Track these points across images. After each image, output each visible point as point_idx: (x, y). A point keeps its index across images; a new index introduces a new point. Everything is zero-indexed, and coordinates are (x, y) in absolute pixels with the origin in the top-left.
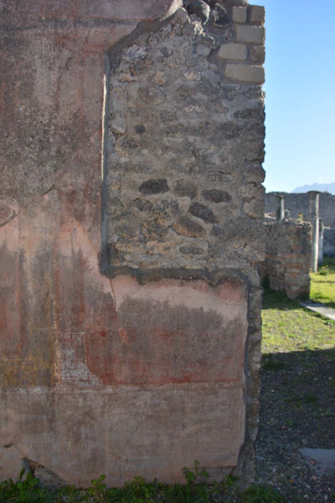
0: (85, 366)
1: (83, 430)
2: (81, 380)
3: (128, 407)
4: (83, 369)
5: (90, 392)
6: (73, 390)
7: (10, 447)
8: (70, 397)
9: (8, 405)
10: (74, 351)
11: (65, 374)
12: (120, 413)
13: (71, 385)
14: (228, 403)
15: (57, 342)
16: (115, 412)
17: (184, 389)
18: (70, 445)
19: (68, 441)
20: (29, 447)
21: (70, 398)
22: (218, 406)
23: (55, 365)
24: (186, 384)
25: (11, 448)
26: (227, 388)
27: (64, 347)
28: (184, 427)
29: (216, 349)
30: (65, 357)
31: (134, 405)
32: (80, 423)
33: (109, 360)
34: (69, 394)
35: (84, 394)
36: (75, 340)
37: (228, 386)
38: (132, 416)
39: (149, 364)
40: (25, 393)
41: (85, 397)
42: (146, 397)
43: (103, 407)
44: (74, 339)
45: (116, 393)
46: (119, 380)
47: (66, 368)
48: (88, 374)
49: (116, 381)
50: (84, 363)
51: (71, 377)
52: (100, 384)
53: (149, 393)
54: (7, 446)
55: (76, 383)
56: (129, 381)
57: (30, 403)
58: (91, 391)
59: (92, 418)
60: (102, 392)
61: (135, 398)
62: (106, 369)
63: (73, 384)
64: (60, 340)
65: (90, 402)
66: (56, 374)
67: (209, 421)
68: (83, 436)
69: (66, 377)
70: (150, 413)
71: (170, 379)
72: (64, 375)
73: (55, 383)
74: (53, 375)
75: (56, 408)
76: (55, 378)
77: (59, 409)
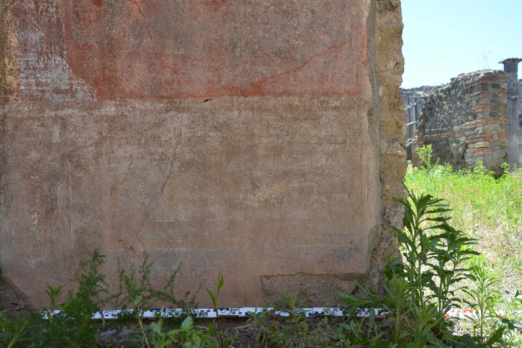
0: (65, 63)
1: (60, 190)
2: (57, 91)
3: (146, 143)
4: (60, 68)
5: (74, 114)
6: (42, 110)
8: (37, 123)
10: (43, 35)
11: (27, 78)
12: (131, 156)
13: (38, 99)
14: (340, 139)
15: (9, 16)
16: (121, 153)
17: (252, 109)
18: (36, 222)
19: (31, 213)
21: (36, 126)
22: (320, 144)
23: (7, 60)
24: (257, 98)
26: (336, 108)
27: (24, 25)
28: (255, 187)
29: (311, 31)
30: (25, 44)
31: (156, 138)
32: (54, 177)
33: (110, 49)
34: (34, 119)
35: (62, 118)
36: (44, 13)
37: (337, 104)
38: (155, 163)
39: (184, 58)
41: (64, 123)
42: (179, 122)
43: (98, 144)
44: (42, 12)
45: (123, 115)
46: (127, 89)
47: (28, 67)
48: (70, 79)
49: (122, 91)
50: (62, 57)
51: (38, 84)
52: (93, 97)
53: (185, 115)
55: (47, 95)
56: (146, 93)
58: (76, 111)
59: (78, 166)
60: (96, 113)
61: (158, 125)
62: (104, 68)
63: (41, 98)
64: (16, 13)
65: (74, 133)
66: (10, 79)
67: (303, 175)
68: (60, 204)
69: (29, 84)
70: (188, 157)
71: (224, 87)
72: (25, 81)
73: (7, 96)
74: (4, 82)
75: (10, 146)
76: (6, 87)
77: (14, 148)
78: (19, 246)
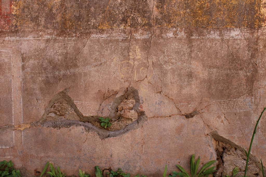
7: (192, 116)
9: (193, 55)
20: (219, 117)
25: (194, 118)
40: (218, 37)
54: (188, 116)
57: (224, 52)
66: (263, 10)
73: (260, 23)
74: (259, 12)
75: (260, 61)
76: (260, 17)
77: (264, 62)
78: (263, 133)
